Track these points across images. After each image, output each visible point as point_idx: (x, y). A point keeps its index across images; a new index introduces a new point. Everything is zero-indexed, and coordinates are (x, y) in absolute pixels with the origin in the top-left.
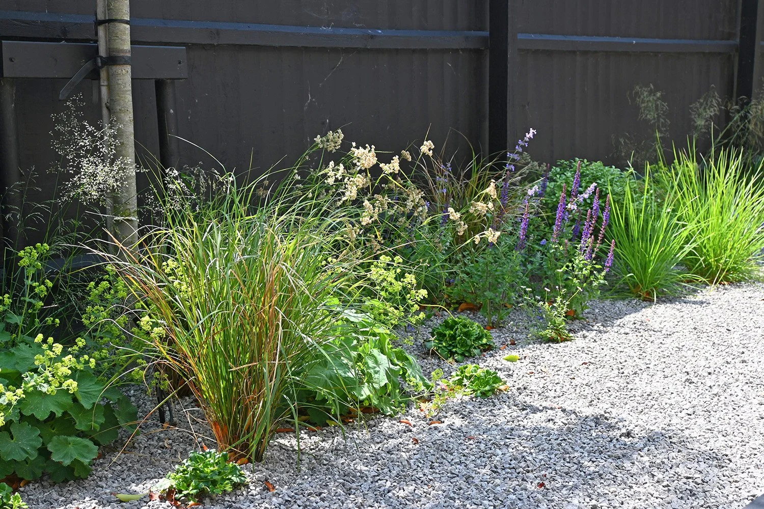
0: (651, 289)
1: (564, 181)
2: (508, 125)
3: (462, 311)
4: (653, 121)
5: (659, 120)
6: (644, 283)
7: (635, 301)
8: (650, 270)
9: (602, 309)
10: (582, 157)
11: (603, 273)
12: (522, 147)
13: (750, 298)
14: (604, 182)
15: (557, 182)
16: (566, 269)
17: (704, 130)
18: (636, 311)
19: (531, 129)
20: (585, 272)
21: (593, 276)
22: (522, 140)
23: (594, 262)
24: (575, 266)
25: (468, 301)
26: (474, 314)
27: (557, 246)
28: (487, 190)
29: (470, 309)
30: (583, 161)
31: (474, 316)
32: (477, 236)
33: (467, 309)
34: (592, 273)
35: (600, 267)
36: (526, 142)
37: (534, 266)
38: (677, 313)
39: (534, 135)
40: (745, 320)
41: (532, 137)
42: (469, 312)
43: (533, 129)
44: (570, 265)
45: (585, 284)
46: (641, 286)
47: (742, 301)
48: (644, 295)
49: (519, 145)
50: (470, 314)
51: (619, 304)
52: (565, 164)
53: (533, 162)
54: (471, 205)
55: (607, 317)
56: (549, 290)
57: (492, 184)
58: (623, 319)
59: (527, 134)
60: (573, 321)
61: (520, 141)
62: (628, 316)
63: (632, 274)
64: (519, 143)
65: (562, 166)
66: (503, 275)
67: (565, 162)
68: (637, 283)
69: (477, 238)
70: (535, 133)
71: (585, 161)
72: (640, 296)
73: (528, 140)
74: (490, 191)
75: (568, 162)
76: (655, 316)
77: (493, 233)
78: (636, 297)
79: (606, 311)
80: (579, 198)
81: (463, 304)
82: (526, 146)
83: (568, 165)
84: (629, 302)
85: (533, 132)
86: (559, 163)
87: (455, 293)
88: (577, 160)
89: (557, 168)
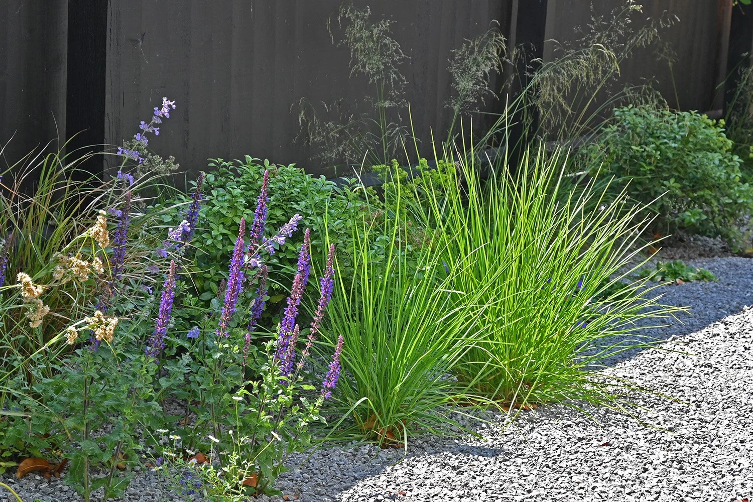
0: (396, 423)
1: (226, 205)
2: (108, 80)
3: (25, 475)
4: (376, 78)
5: (388, 78)
6: (384, 411)
7: (367, 447)
8: (397, 388)
9: (306, 467)
10: (261, 155)
11: (319, 402)
12: (148, 135)
13: (580, 439)
14: (306, 207)
15: (214, 206)
16: (246, 392)
17: (471, 100)
18: (375, 472)
19: (165, 99)
20: (282, 399)
21: (298, 407)
22: (147, 122)
23: (300, 378)
24: (266, 387)
25: (38, 453)
26: (49, 482)
27: (227, 346)
28: (92, 231)
29: (41, 472)
30: (262, 164)
31: (50, 486)
32: (71, 328)
33: (34, 471)
34: (296, 400)
35: (312, 387)
36: (155, 125)
37: (172, 381)
38: (453, 474)
39: (171, 111)
40: (582, 491)
41: (167, 115)
42: (38, 478)
43: (171, 100)
44: (255, 384)
45: (281, 423)
46: (378, 417)
47: (568, 448)
48: (383, 436)
49: (141, 131)
50: (41, 482)
51: (338, 453)
52: (225, 166)
53: (152, 155)
54: (57, 261)
55: (319, 485)
56: (217, 441)
57: (100, 220)
58: (352, 491)
59: (156, 109)
60: (256, 498)
61: (143, 123)
62: (361, 484)
63: (365, 398)
64: (141, 127)
65: (218, 170)
66: (118, 405)
67: (225, 163)
68: (371, 410)
69: (71, 332)
70: (174, 106)
71: (267, 162)
72: (375, 438)
73: (159, 121)
74: (97, 233)
75: (230, 163)
76: (413, 483)
77: (103, 319)
78: (369, 439)
79: (315, 471)
80: (265, 244)
81: (27, 461)
82: (157, 133)
83: (231, 170)
84: (356, 450)
85: (170, 106)
86: (213, 164)
87: (10, 438)
88: (249, 158)
89: (209, 175)
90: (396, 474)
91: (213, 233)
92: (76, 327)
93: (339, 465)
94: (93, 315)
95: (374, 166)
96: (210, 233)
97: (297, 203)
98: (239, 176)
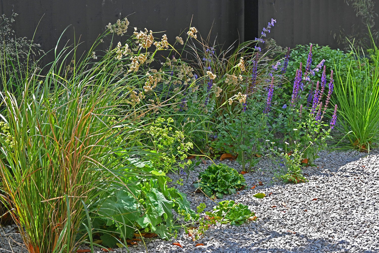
0: (366, 143)
1: (300, 60)
2: (259, 17)
3: (223, 160)
6: (361, 139)
7: (355, 152)
8: (365, 128)
9: (329, 158)
11: (329, 130)
12: (266, 32)
15: (295, 61)
16: (301, 127)
18: (356, 160)
19: (272, 19)
20: (316, 130)
21: (322, 133)
22: (266, 28)
23: (323, 122)
24: (308, 125)
25: (228, 152)
26: (232, 162)
27: (294, 110)
28: (239, 65)
29: (229, 159)
30: (315, 46)
33: (227, 158)
34: (321, 130)
35: (327, 125)
36: (269, 29)
37: (277, 125)
41: (273, 25)
42: (228, 160)
43: (274, 19)
44: (305, 124)
45: (315, 139)
46: (359, 141)
48: (361, 147)
49: (263, 31)
50: (229, 162)
51: (342, 154)
52: (302, 48)
53: (278, 46)
54: (226, 77)
55: (333, 164)
56: (288, 144)
57: (241, 61)
58: (345, 166)
59: (269, 23)
60: (307, 167)
61: (264, 28)
62: (349, 164)
63: (352, 131)
64: (264, 30)
65: (299, 49)
66: (254, 132)
67: (302, 46)
68: (356, 138)
69: (230, 100)
70: (276, 22)
71: (317, 45)
72: (358, 148)
73: (270, 27)
74: (240, 65)
75: (304, 46)
76: (369, 163)
77: (241, 95)
78: (355, 149)
79: (332, 159)
80: (311, 72)
81: (224, 154)
82: (269, 32)
83: (305, 49)
84: (350, 153)
85: (274, 22)
86: (298, 47)
87: (218, 146)
88: (311, 44)
89: (296, 51)
90: (363, 160)
91: (294, 71)
92: (232, 98)
93: (342, 157)
94: (238, 94)
95: (368, 50)
96: (293, 71)
97: (328, 60)
98: (307, 51)
